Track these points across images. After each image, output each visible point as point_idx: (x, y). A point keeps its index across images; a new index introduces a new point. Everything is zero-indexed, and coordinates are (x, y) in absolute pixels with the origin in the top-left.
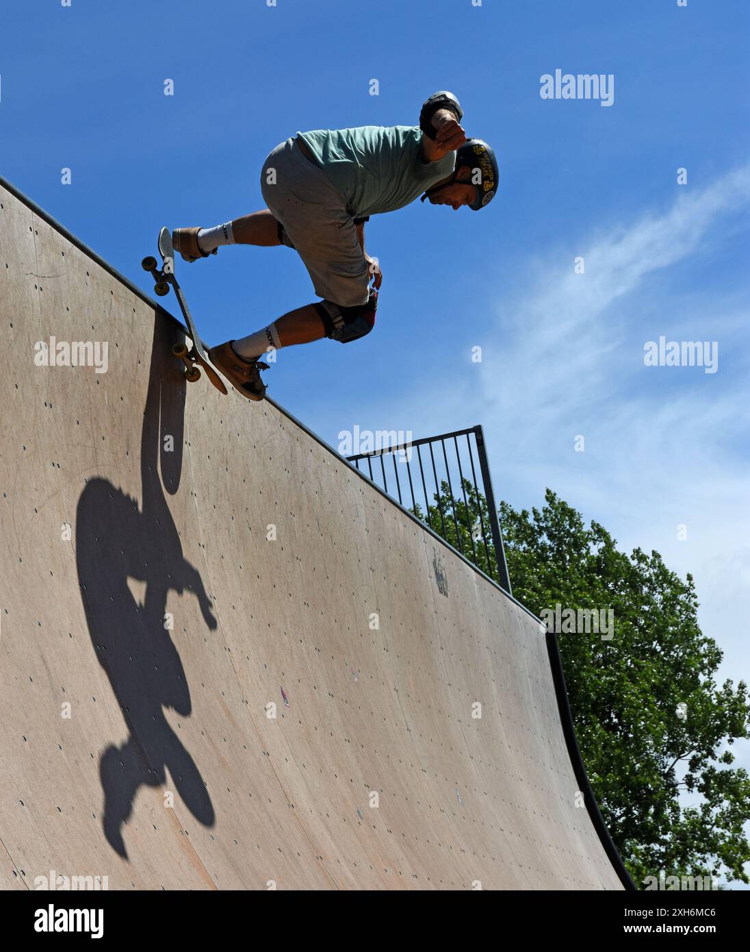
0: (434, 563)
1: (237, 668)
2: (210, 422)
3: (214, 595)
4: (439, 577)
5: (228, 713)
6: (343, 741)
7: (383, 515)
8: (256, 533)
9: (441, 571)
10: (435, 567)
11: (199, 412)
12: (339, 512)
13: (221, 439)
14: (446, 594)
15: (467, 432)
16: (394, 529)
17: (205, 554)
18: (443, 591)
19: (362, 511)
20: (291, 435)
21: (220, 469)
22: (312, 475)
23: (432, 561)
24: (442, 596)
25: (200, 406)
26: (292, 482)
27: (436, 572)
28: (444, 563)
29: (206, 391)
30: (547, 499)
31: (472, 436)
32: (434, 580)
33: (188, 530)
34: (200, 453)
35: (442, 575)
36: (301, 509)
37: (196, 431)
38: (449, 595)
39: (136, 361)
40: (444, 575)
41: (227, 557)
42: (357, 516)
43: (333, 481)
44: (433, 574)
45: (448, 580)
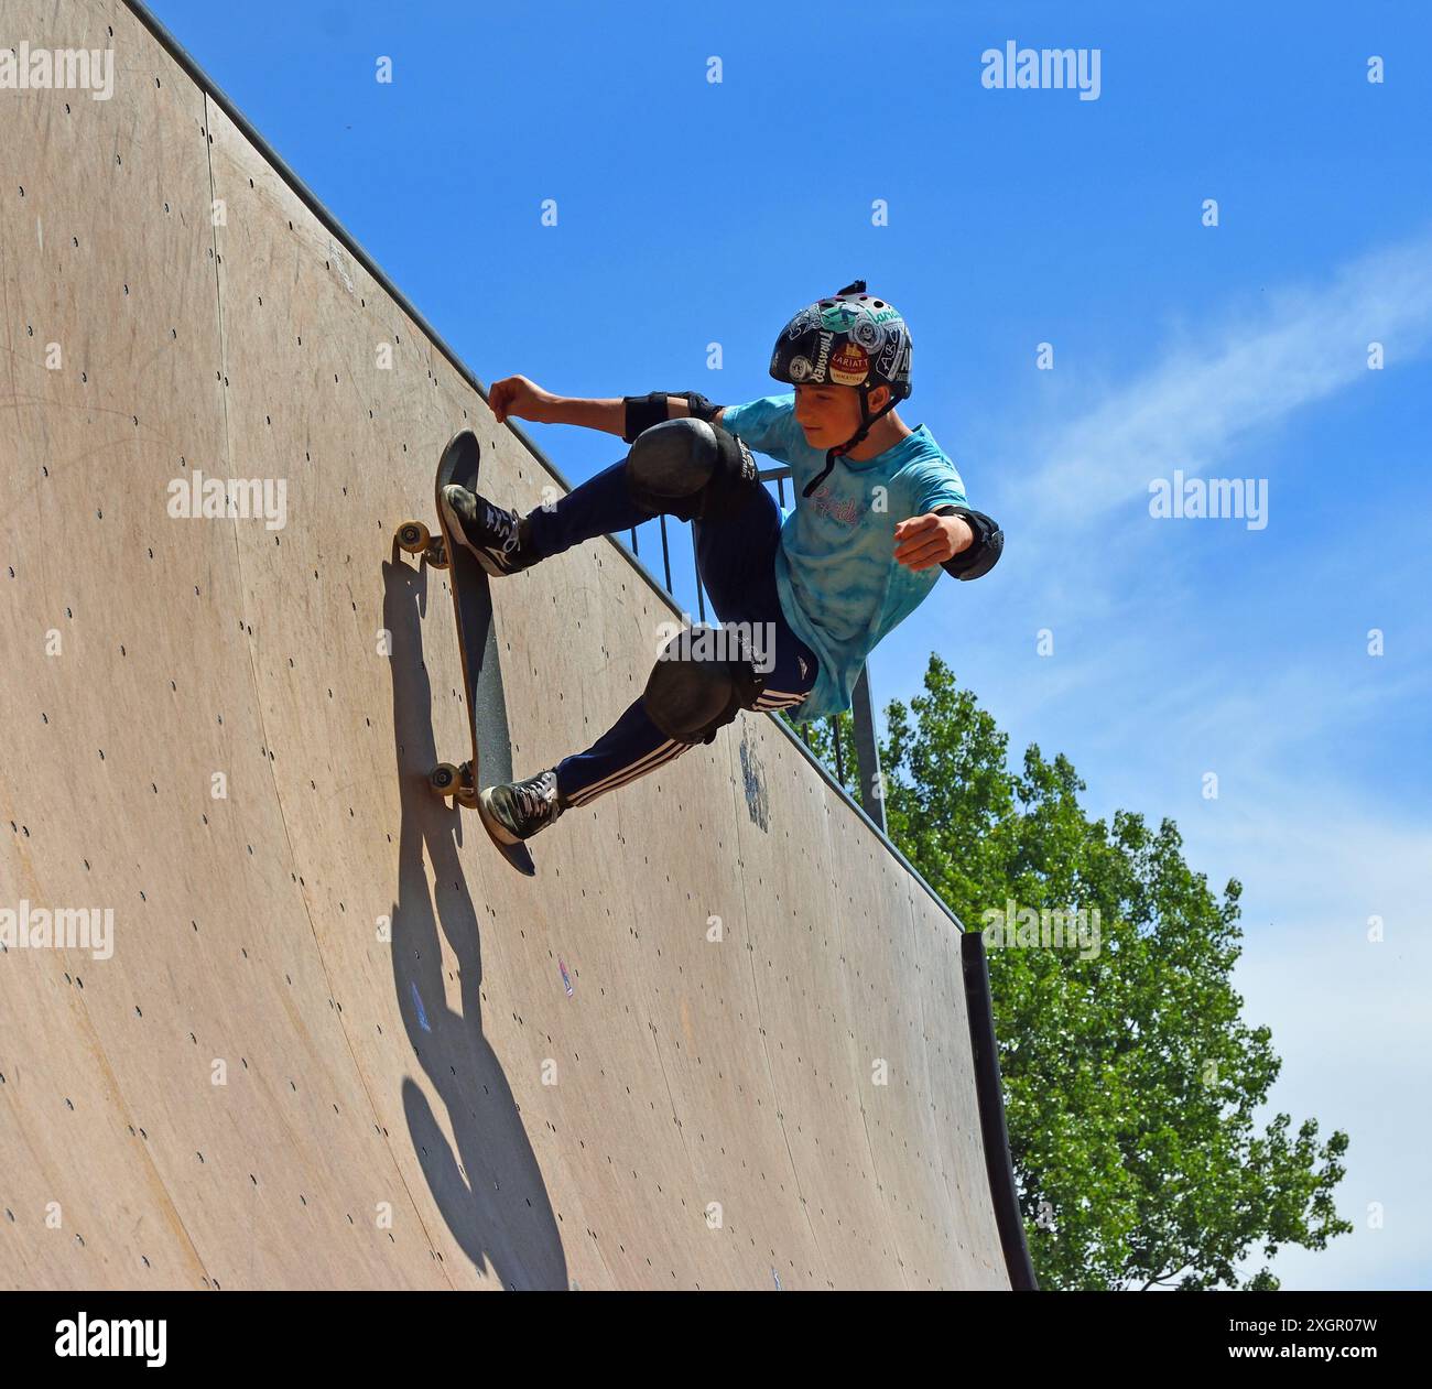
0: (743, 749)
1: (320, 925)
2: (273, 336)
3: (271, 749)
4: (751, 783)
5: (301, 1028)
6: (543, 1125)
7: (641, 622)
8: (367, 619)
9: (756, 770)
10: (744, 759)
11: (250, 307)
12: (547, 599)
13: (298, 383)
14: (763, 825)
17: (253, 649)
18: (757, 815)
19: (596, 606)
20: (451, 400)
21: (294, 454)
23: (739, 742)
24: (754, 827)
25: (253, 294)
27: (745, 770)
28: (761, 753)
29: (267, 259)
32: (741, 788)
33: (217, 585)
34: (249, 407)
35: (756, 780)
37: (244, 352)
38: (770, 826)
39: (111, 157)
40: (761, 780)
41: (301, 664)
42: (586, 615)
44: (739, 775)
45: (771, 795)
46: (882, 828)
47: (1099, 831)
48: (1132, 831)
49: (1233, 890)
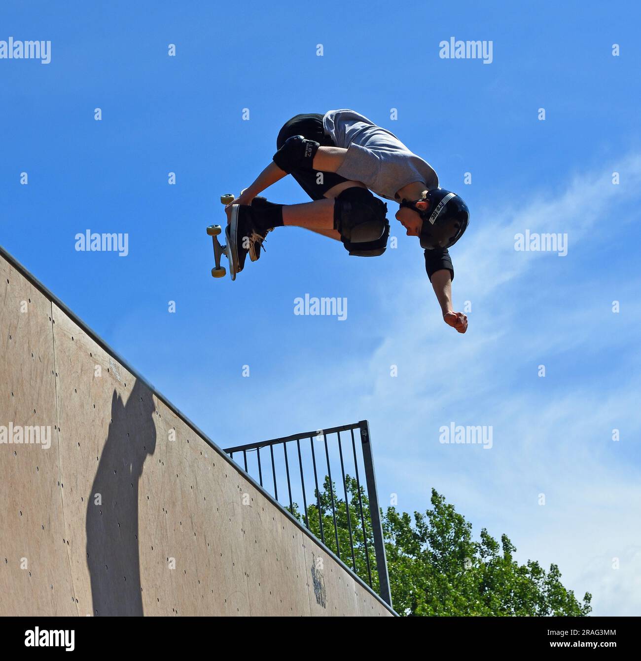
0: (313, 570)
2: (82, 406)
3: (77, 598)
4: (317, 585)
7: (261, 515)
8: (125, 530)
9: (320, 578)
10: (313, 574)
11: (71, 394)
12: (215, 510)
13: (93, 425)
14: (324, 605)
15: (351, 427)
16: (271, 531)
17: (69, 552)
18: (320, 600)
19: (239, 510)
20: (167, 423)
21: (91, 458)
22: (187, 468)
23: (311, 566)
24: (319, 607)
25: (72, 388)
26: (166, 475)
27: (314, 579)
28: (323, 570)
29: (80, 371)
30: (433, 502)
31: (357, 432)
32: (312, 588)
33: (52, 524)
34: (70, 439)
35: (320, 584)
36: (174, 504)
37: (67, 415)
38: (327, 605)
39: (6, 336)
40: (322, 583)
42: (234, 515)
43: (210, 475)
44: (311, 582)
45: (327, 589)
46: (389, 604)
47: (523, 571)
48: (536, 569)
49: (587, 598)
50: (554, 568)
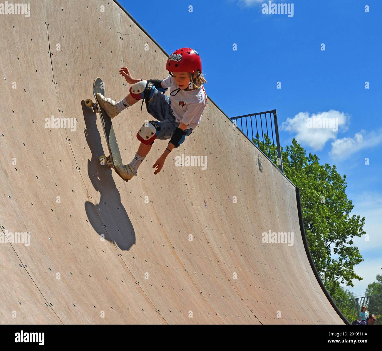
0: (258, 160)
1: (189, 191)
4: (260, 165)
5: (187, 208)
6: (225, 222)
7: (241, 140)
8: (196, 142)
9: (261, 163)
10: (258, 161)
12: (226, 137)
14: (262, 172)
15: (270, 112)
16: (245, 145)
18: (261, 170)
19: (234, 138)
20: (210, 106)
22: (217, 122)
24: (260, 172)
26: (210, 124)
27: (259, 163)
28: (261, 160)
30: (293, 143)
31: (272, 114)
32: (258, 166)
36: (212, 134)
38: (263, 172)
39: (156, 71)
41: (186, 150)
42: (232, 139)
43: (224, 125)
44: (258, 164)
45: (263, 167)
46: (282, 172)
47: (322, 167)
48: (328, 167)
49: (345, 176)
50: (334, 166)
